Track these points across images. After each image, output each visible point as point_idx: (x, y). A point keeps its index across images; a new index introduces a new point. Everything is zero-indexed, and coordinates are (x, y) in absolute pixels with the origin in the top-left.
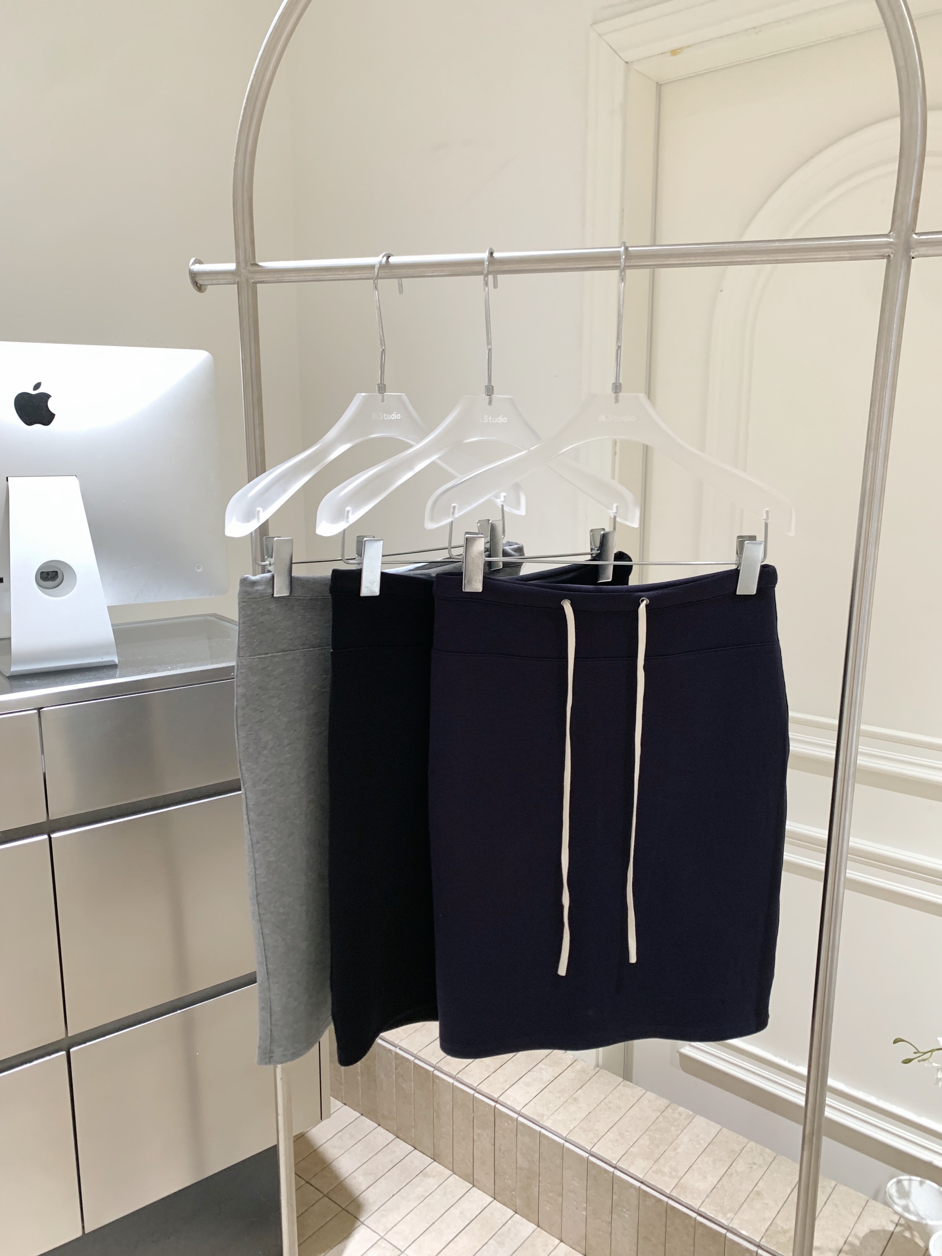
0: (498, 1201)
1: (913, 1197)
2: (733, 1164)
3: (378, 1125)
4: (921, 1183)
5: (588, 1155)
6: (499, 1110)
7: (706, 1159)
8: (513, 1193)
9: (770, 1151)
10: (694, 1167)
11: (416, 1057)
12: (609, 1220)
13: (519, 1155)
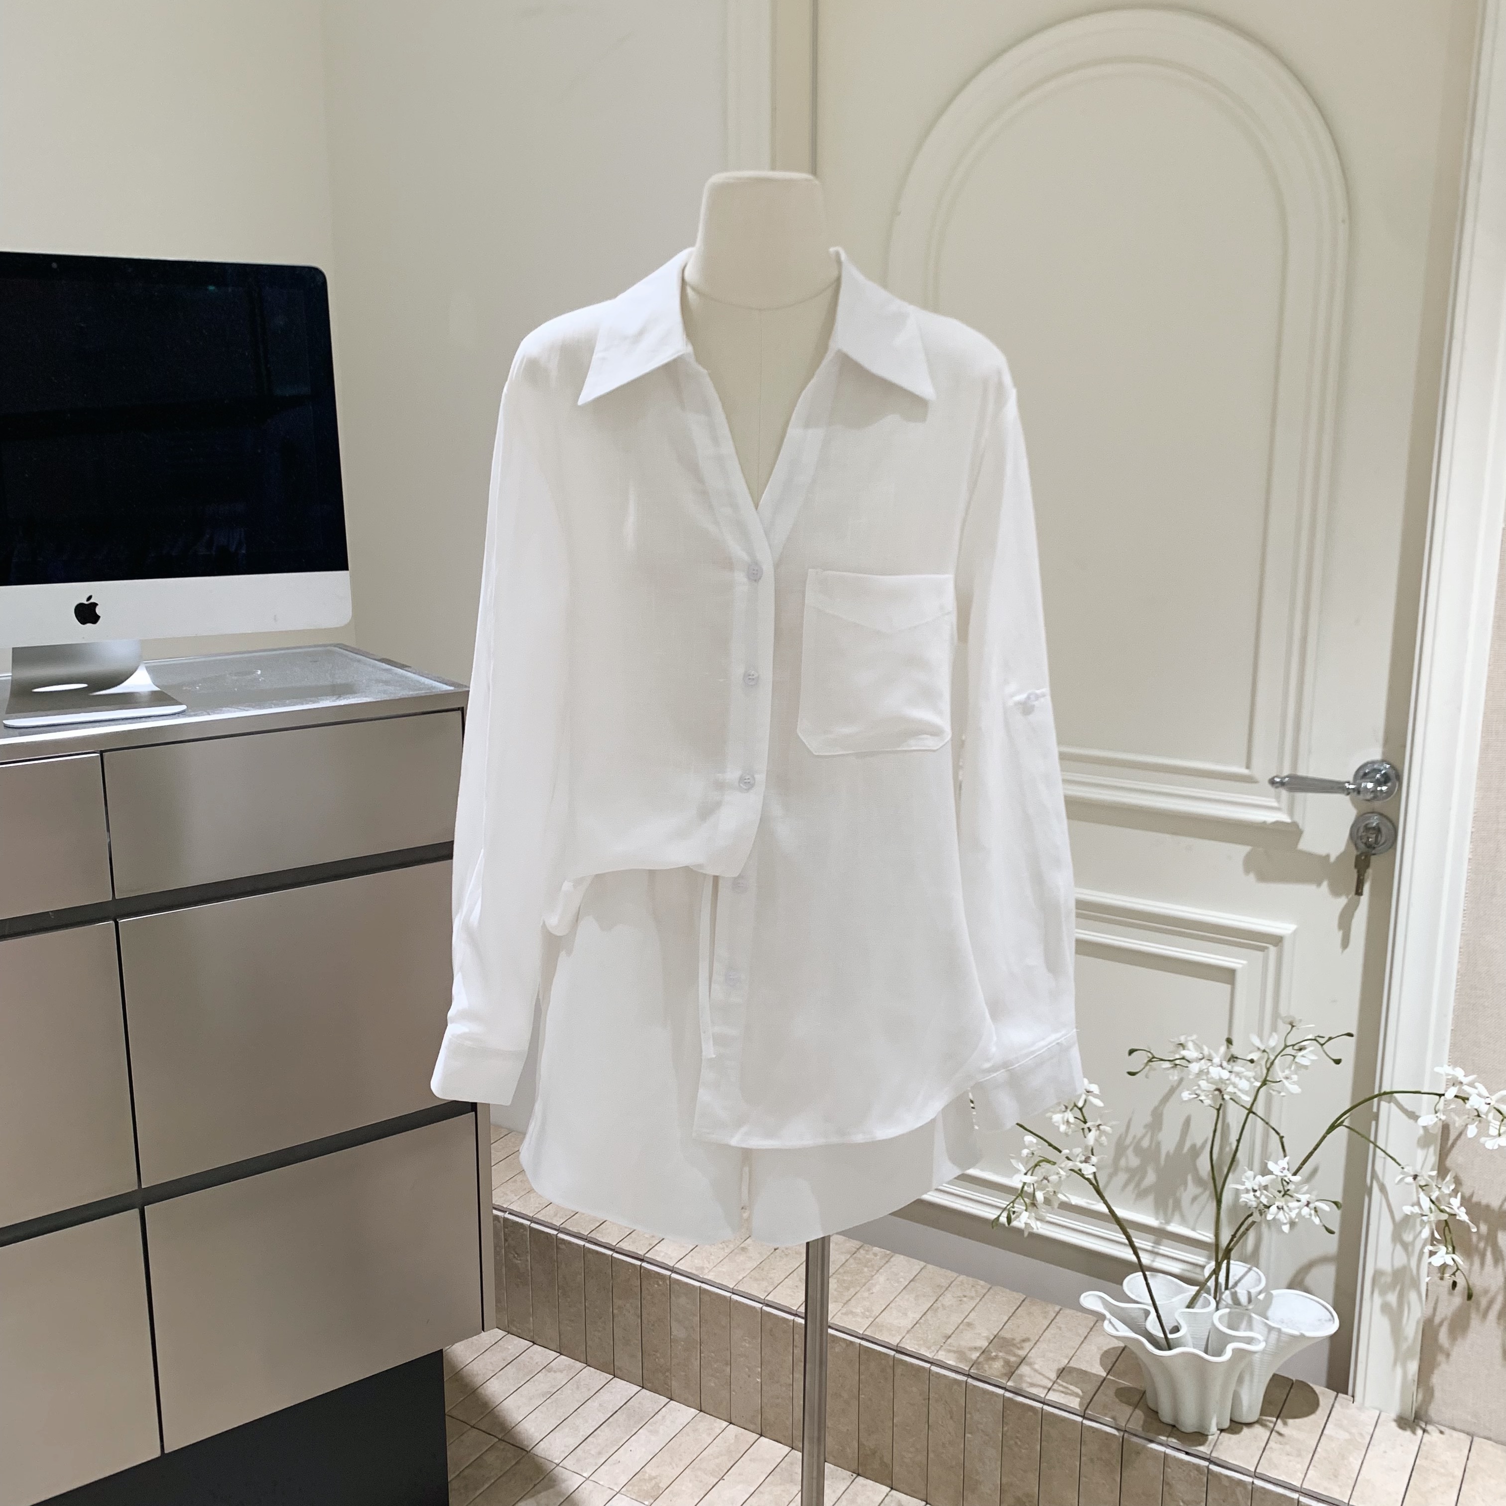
0: (645, 1389)
2: (940, 1298)
5: (761, 1306)
6: (645, 1269)
7: (907, 1297)
8: (667, 1374)
9: (984, 1282)
10: (892, 1305)
11: (532, 1220)
13: (674, 1324)
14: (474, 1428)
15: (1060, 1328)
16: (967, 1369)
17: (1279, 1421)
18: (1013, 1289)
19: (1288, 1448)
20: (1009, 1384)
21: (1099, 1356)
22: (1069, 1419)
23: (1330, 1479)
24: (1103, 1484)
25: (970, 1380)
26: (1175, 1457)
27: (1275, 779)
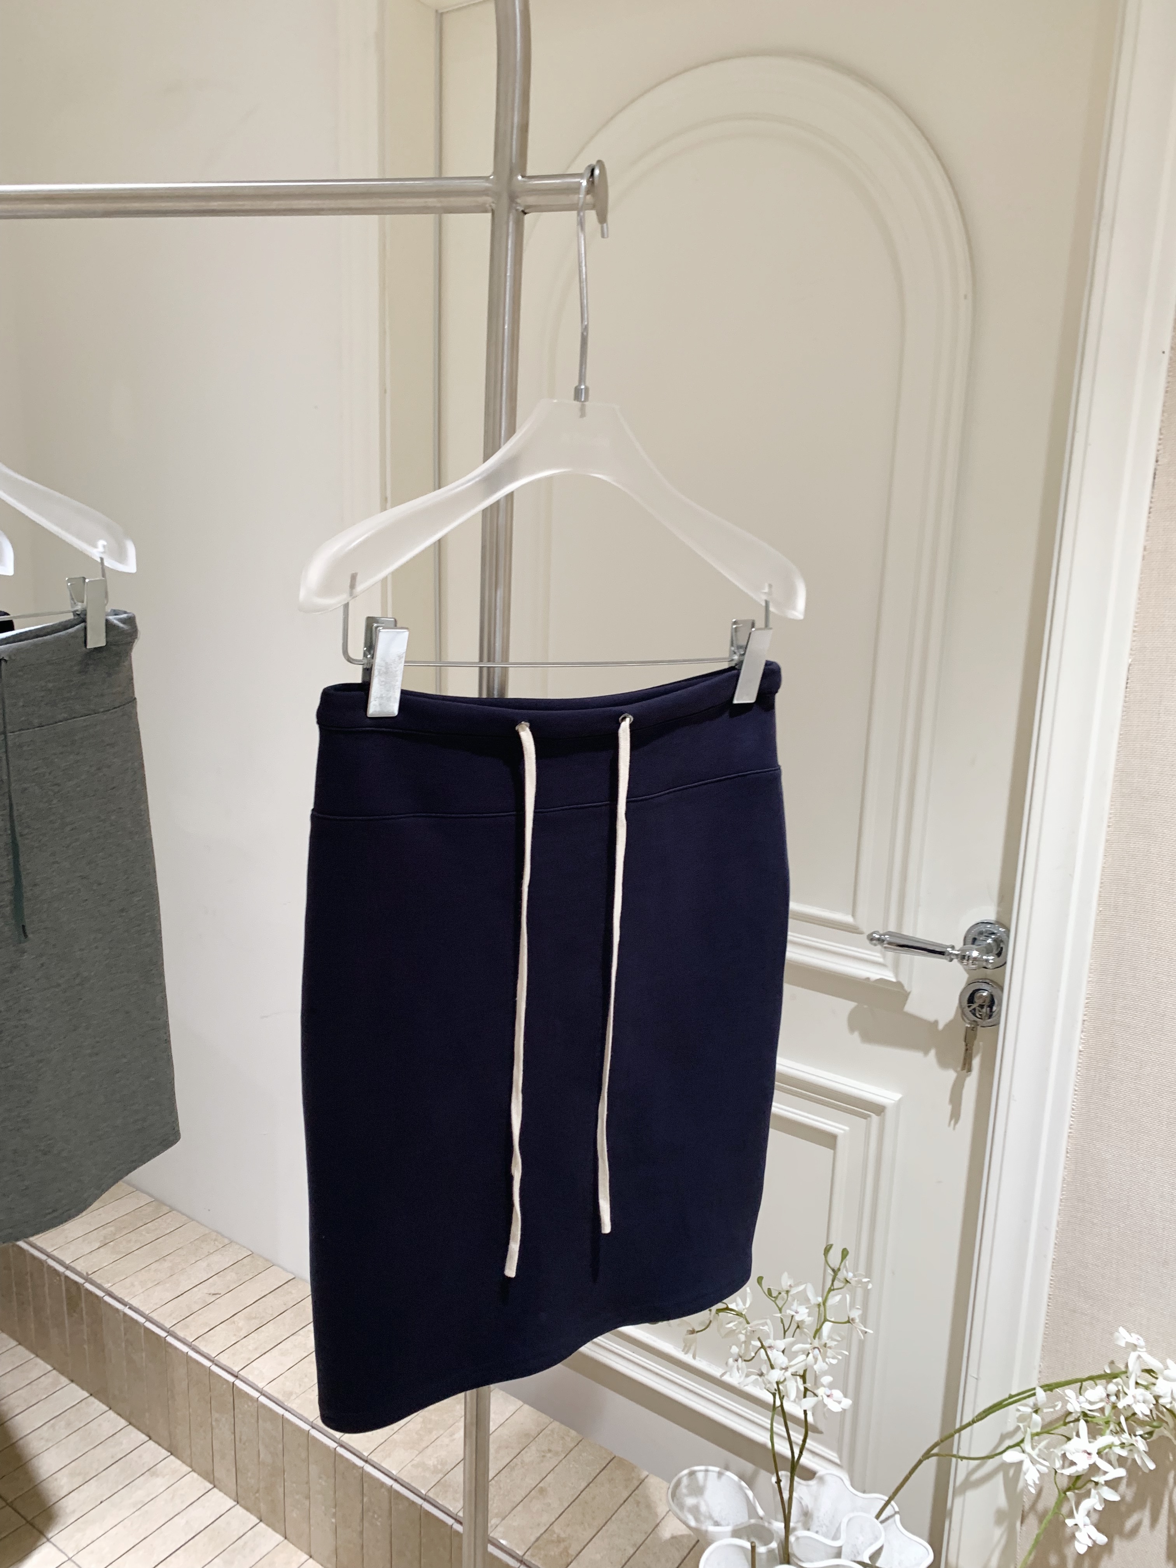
0: (241, 1506)
1: (708, 1493)
3: (108, 1409)
4: (720, 1474)
6: (237, 1387)
8: (257, 1495)
9: (575, 1433)
11: (148, 1319)
12: (359, 1529)
13: (261, 1448)
16: (520, 1553)
27: (874, 935)
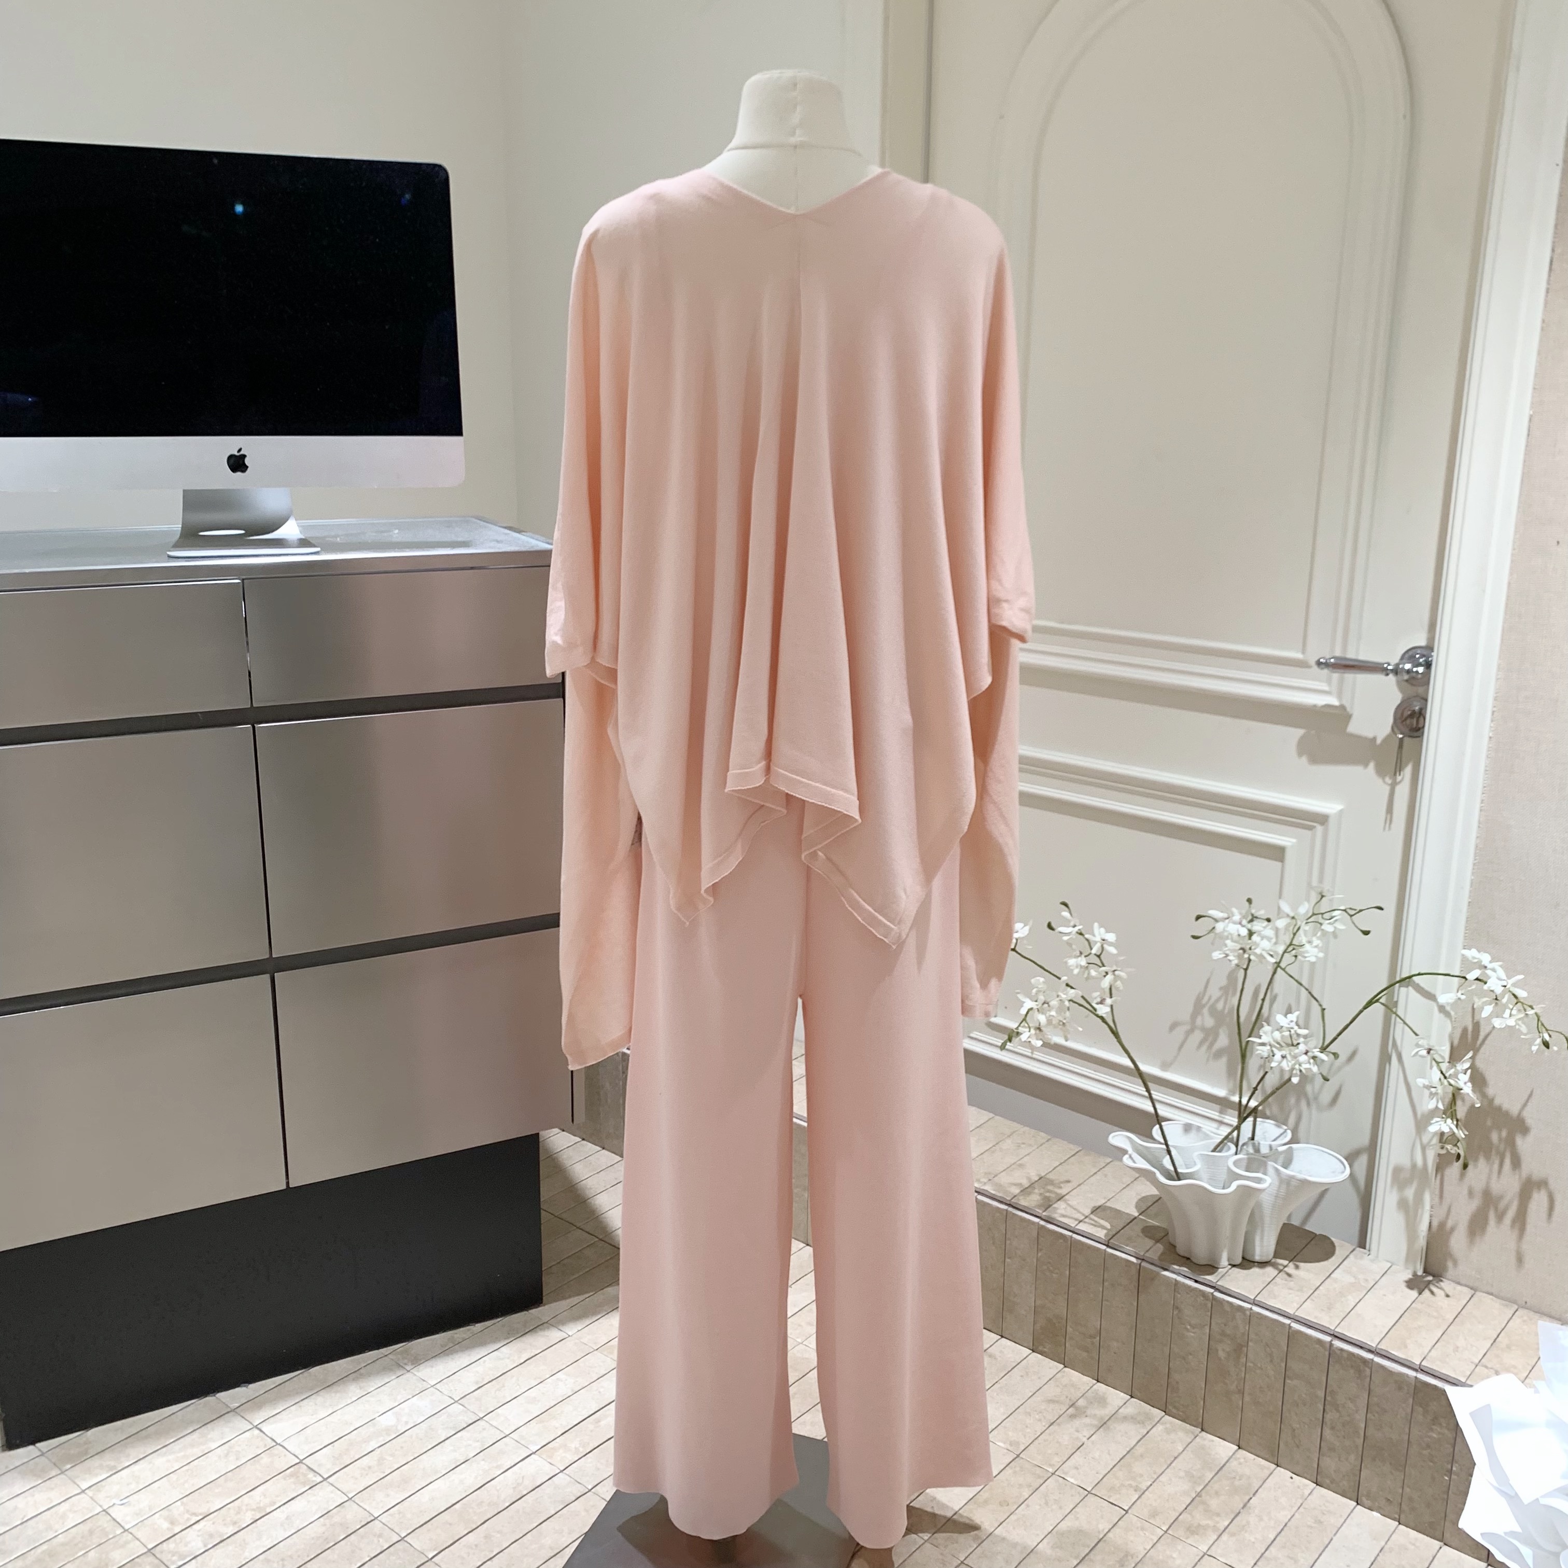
2: (1000, 1143)
14: (580, 1229)
15: (1106, 1176)
16: (1008, 1198)
17: (1291, 1265)
18: (1071, 1141)
19: (1292, 1283)
20: (1044, 1214)
21: (1136, 1200)
22: (1095, 1247)
23: (1322, 1310)
24: (1122, 1308)
25: (1010, 1209)
26: (1183, 1283)
27: (1322, 660)
